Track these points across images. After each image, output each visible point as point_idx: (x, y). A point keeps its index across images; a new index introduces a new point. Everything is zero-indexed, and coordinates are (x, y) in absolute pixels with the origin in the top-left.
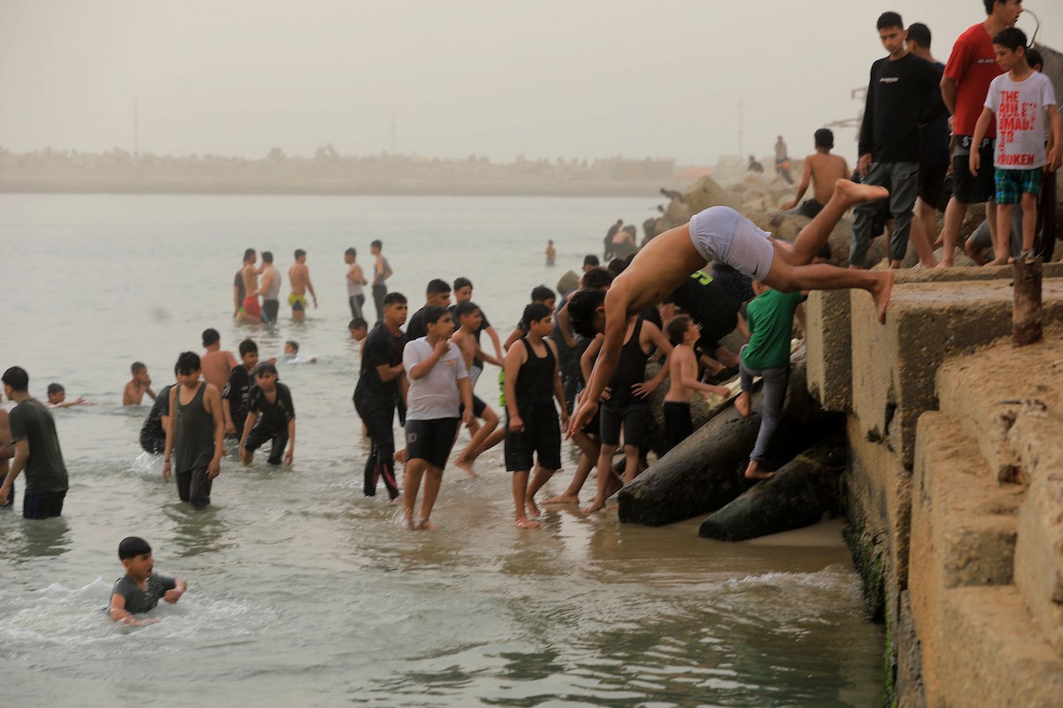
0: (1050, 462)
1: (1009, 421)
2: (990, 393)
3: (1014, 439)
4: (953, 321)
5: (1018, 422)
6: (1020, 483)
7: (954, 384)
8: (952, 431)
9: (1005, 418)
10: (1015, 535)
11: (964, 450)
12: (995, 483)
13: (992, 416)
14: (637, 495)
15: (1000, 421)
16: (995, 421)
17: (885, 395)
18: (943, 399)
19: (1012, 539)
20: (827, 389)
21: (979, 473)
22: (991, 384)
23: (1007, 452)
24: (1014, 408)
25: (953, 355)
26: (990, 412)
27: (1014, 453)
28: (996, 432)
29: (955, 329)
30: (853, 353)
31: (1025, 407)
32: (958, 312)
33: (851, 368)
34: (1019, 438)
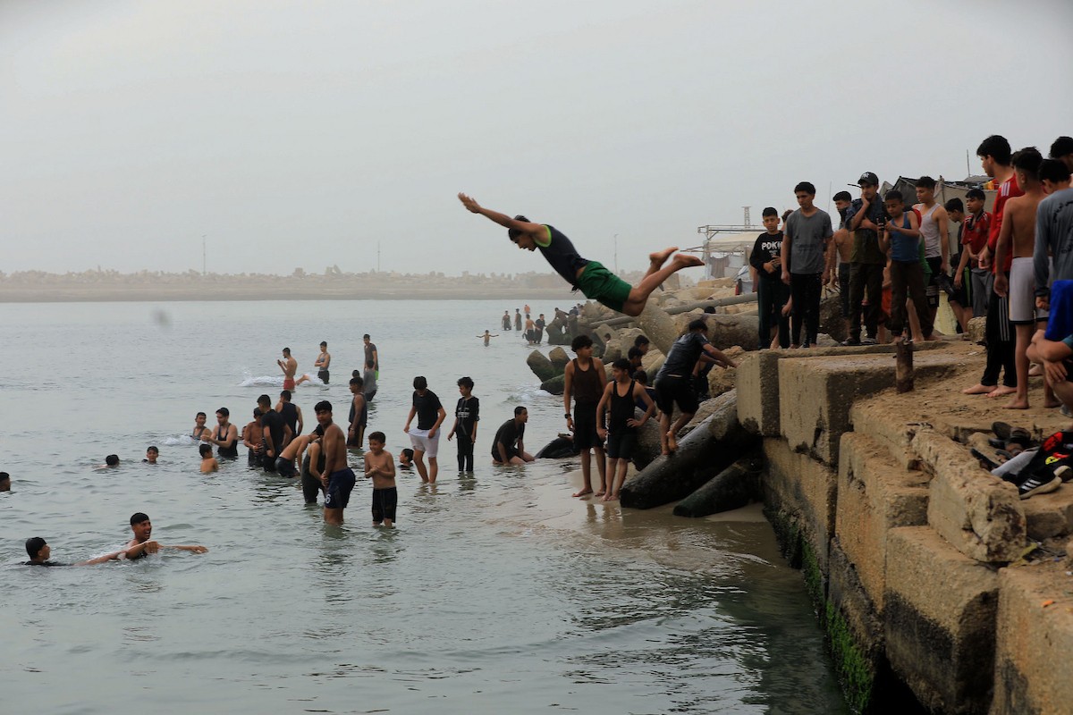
0: (946, 456)
1: (911, 435)
2: (894, 420)
3: (915, 445)
4: (859, 379)
5: (917, 435)
6: (920, 470)
7: (865, 415)
8: (869, 443)
9: (909, 433)
10: (927, 497)
11: (881, 452)
12: (906, 470)
13: (900, 432)
14: (633, 490)
15: (906, 435)
16: (903, 435)
17: (815, 424)
18: (856, 425)
19: (925, 500)
20: (763, 422)
21: (894, 465)
22: (892, 414)
23: (911, 453)
24: (914, 427)
25: (858, 399)
26: (897, 430)
27: (915, 453)
28: (904, 442)
29: (860, 384)
30: (781, 399)
31: (921, 427)
32: (861, 373)
33: (778, 409)
34: (919, 444)
